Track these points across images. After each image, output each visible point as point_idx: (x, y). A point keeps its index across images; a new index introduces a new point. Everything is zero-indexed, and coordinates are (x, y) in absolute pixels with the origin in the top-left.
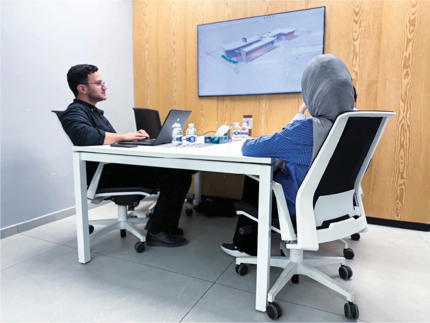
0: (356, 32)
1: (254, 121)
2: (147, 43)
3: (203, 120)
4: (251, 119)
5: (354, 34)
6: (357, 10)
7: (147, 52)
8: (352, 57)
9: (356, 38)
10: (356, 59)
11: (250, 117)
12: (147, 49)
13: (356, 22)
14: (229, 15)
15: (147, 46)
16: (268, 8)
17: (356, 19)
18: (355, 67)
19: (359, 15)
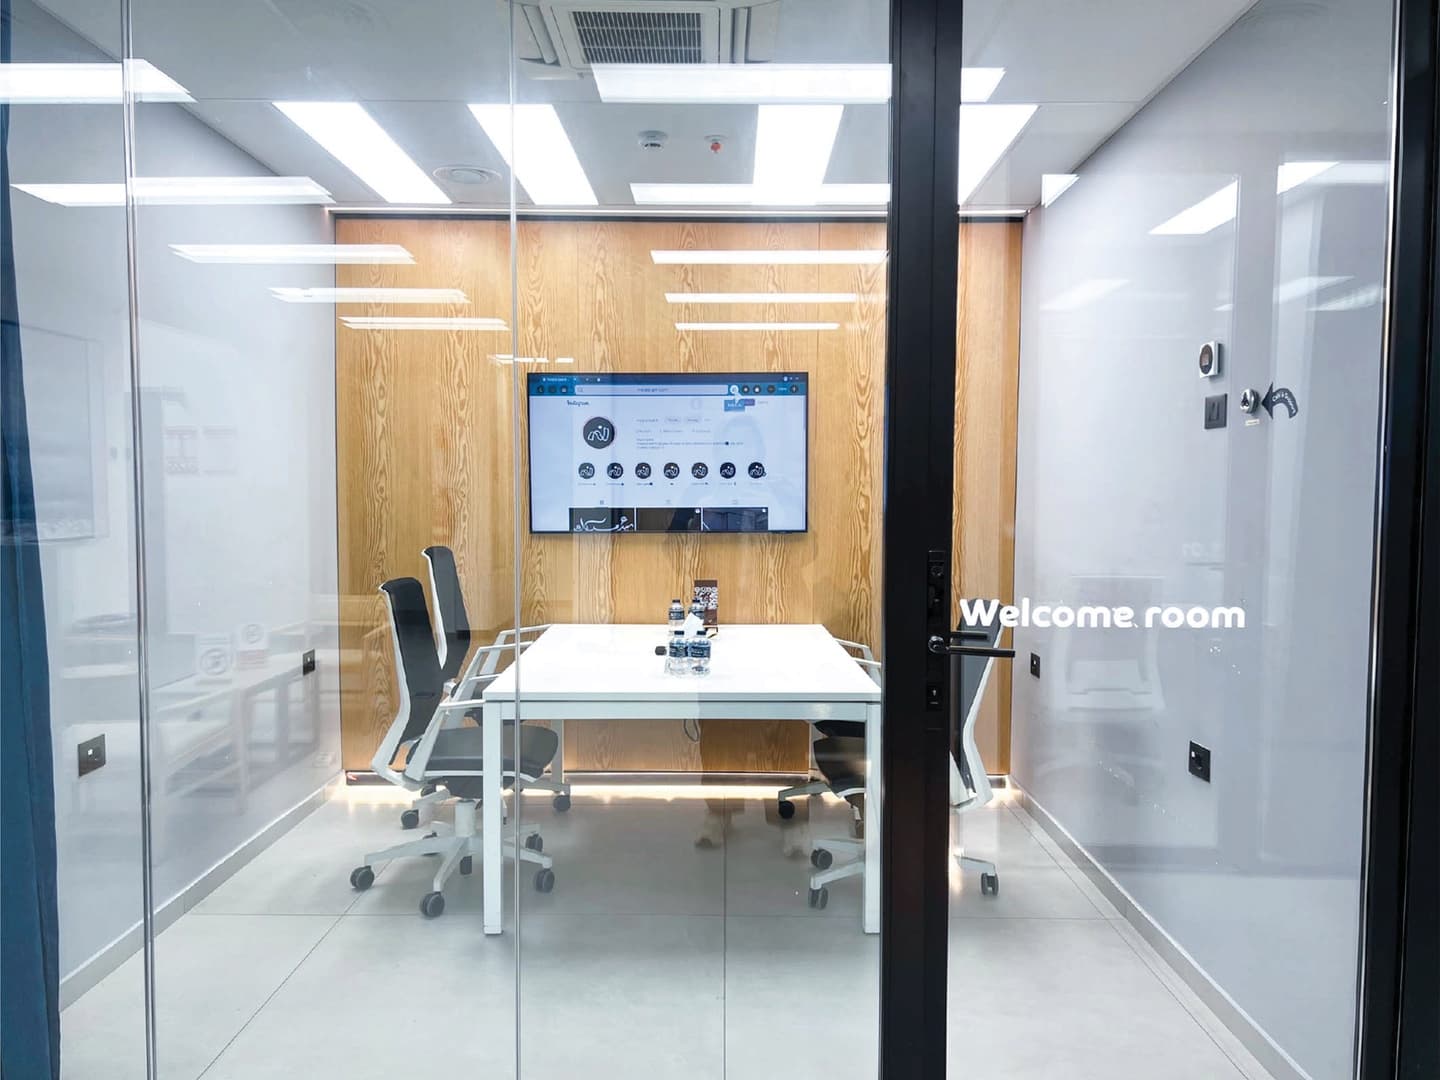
0: (862, 424)
1: (720, 594)
2: (381, 397)
3: (543, 588)
4: (715, 590)
5: (860, 428)
6: (863, 384)
7: (381, 421)
8: (858, 469)
9: (863, 434)
10: (865, 474)
11: (713, 584)
12: (382, 414)
13: (863, 406)
14: (603, 359)
15: (381, 403)
16: (690, 356)
17: (862, 399)
18: (863, 486)
19: (867, 394)
